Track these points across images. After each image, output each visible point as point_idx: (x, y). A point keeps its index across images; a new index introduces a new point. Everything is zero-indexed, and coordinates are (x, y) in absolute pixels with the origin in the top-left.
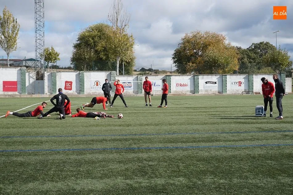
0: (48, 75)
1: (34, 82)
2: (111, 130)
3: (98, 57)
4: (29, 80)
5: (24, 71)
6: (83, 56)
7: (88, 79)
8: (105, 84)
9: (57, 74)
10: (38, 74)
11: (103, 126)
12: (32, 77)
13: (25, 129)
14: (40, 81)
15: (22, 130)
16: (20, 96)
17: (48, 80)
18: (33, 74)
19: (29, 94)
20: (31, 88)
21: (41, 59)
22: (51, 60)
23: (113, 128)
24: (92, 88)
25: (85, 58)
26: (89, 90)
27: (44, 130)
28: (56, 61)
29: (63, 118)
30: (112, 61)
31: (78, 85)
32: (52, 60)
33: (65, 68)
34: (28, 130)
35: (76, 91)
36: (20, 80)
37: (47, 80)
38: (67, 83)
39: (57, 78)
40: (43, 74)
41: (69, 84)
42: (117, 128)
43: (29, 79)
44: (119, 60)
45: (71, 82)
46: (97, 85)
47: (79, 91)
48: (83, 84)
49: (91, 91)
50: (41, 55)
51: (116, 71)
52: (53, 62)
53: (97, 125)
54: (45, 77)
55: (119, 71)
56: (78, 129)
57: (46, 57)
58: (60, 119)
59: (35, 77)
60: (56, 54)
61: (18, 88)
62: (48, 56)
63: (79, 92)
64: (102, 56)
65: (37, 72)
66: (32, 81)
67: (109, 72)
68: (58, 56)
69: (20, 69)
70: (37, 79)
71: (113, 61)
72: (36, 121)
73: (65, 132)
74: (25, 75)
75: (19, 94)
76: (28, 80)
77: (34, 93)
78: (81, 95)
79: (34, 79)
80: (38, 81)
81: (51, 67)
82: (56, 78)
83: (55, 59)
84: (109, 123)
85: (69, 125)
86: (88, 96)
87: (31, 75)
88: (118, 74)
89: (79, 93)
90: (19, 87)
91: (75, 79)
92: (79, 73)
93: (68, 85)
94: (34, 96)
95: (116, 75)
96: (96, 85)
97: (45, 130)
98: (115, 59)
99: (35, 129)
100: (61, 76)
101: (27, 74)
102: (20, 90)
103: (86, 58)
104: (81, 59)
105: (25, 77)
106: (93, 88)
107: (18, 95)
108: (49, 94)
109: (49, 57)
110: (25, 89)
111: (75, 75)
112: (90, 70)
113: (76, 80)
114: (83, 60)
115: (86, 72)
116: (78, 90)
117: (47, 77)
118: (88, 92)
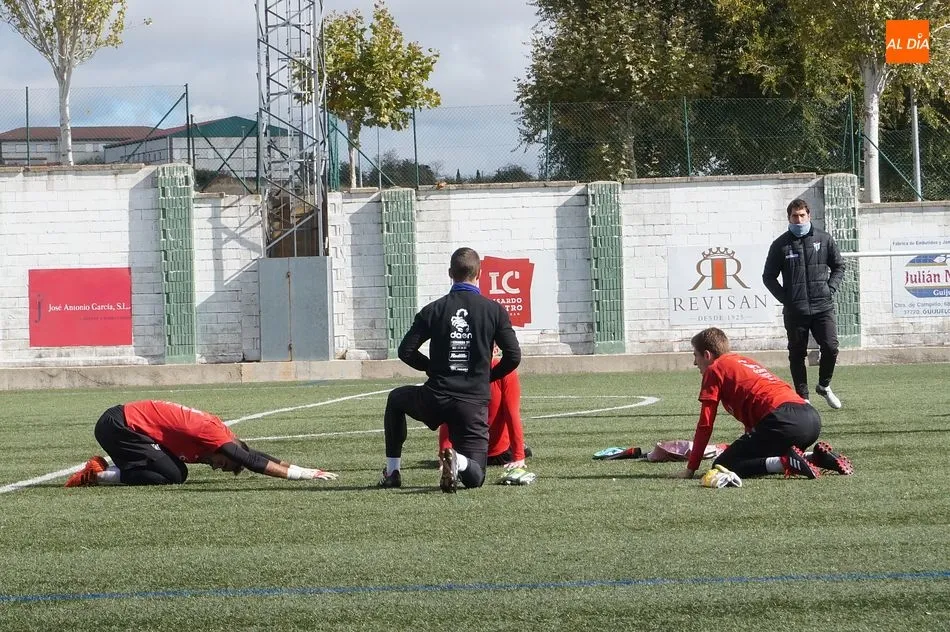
0: (355, 220)
1: (255, 271)
2: (829, 548)
3: (720, 69)
4: (218, 259)
5: (175, 191)
6: (612, 63)
7: (649, 240)
8: (789, 239)
9: (417, 206)
10: (279, 211)
11: (770, 522)
12: (238, 238)
13: (185, 551)
14: (296, 263)
15: (164, 558)
16: (155, 375)
17: (357, 252)
18: (245, 215)
19: (217, 359)
20: (233, 318)
21: (298, 96)
22: (376, 109)
23: (843, 533)
24: (678, 305)
25: (625, 82)
26: (657, 324)
27: (323, 552)
28: (408, 109)
29: (470, 479)
30: (829, 101)
31: (578, 287)
32: (383, 102)
33: (479, 179)
34: (206, 553)
35: (562, 332)
36: (151, 259)
37: (347, 251)
38: (494, 276)
39: (417, 236)
40: (313, 211)
41: (512, 283)
42: (873, 533)
43: (217, 251)
44: (882, 85)
45: (525, 268)
46: (719, 282)
47: (581, 328)
48: (608, 277)
49: (672, 327)
50: (303, 73)
51: (861, 170)
52: (386, 119)
53: (723, 522)
54: (331, 230)
55: (885, 168)
56: (576, 547)
57: (334, 88)
58: (447, 487)
59: (258, 236)
60: (410, 60)
61: (136, 320)
62: (349, 74)
63: (579, 338)
64: (755, 60)
65: (270, 197)
66: (238, 260)
67: (805, 180)
68: (424, 73)
69: (153, 181)
70: (276, 250)
71: (836, 97)
72: (269, 504)
73: (479, 562)
74: (187, 220)
75: (145, 361)
76: (210, 254)
77: (254, 354)
78: (599, 363)
79: (253, 247)
80: (278, 263)
81: (375, 172)
82: (411, 239)
83: (403, 101)
84: (811, 504)
85: (514, 525)
86: (650, 366)
87: (230, 219)
88: (876, 197)
89: (585, 346)
90: (143, 307)
91: (553, 244)
92: (584, 195)
93: (500, 286)
94: (253, 373)
95: (858, 205)
96: (708, 282)
97: (329, 552)
98: (855, 87)
99: (259, 552)
100: (447, 221)
101: (201, 214)
102: (150, 330)
103: (631, 82)
104: (598, 93)
105: (188, 233)
106: (686, 304)
107: (136, 369)
108: (364, 354)
109: (360, 83)
110: (188, 319)
111: (552, 213)
112: (664, 171)
113: (560, 248)
114: (612, 98)
115: (633, 186)
116: (574, 325)
117: (349, 230)
118: (652, 335)
